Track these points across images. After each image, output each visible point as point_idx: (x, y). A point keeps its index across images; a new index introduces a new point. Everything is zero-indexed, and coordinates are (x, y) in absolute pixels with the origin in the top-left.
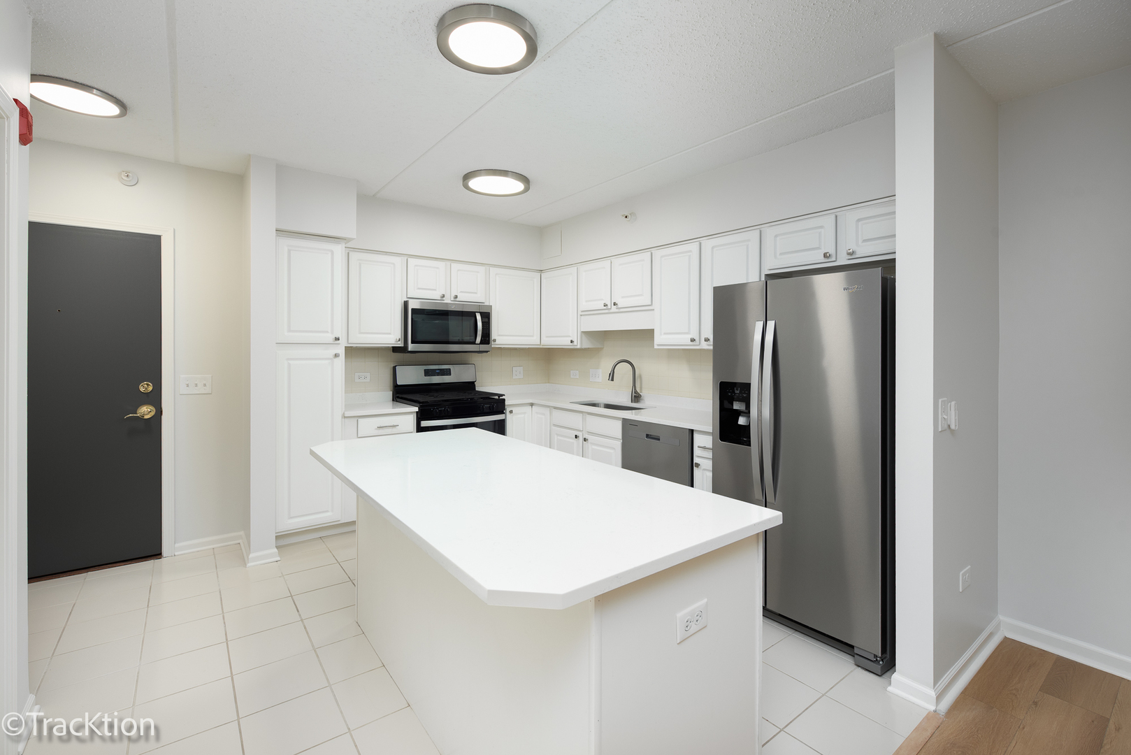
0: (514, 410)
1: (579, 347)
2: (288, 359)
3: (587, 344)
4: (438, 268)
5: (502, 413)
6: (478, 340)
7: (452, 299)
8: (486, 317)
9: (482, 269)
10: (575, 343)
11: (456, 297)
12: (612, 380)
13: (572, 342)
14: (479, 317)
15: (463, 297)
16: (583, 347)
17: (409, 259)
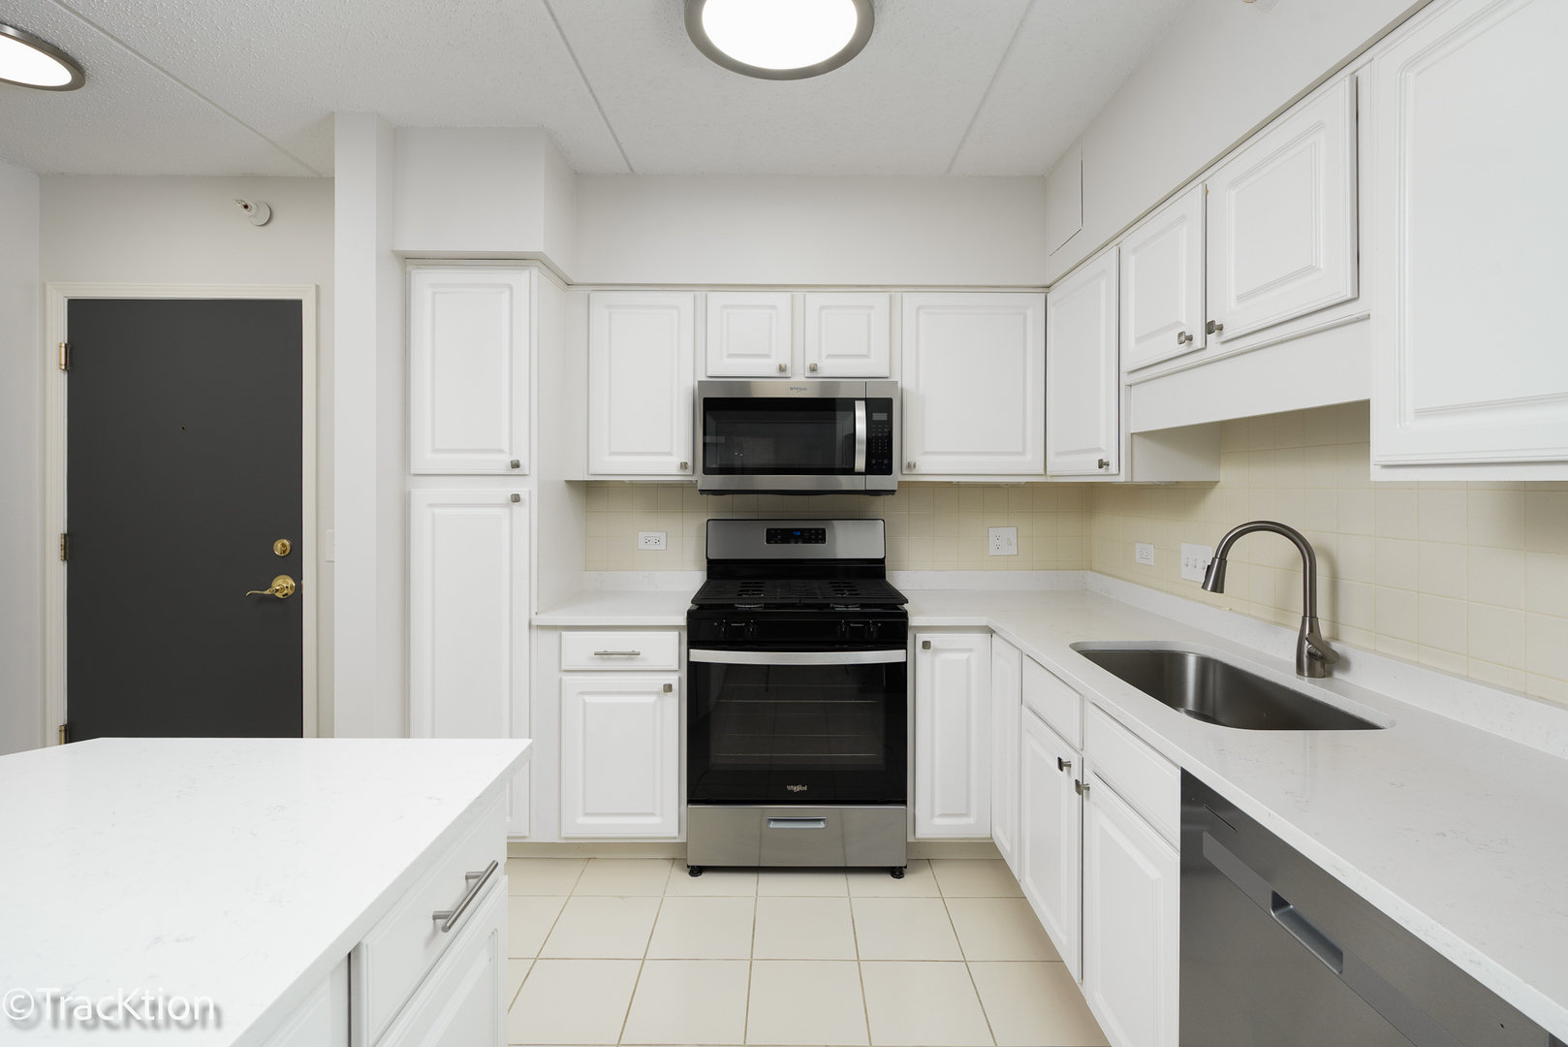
0: (934, 638)
1: (1122, 478)
2: (431, 505)
3: (1150, 469)
4: (774, 307)
5: (901, 643)
6: (860, 463)
7: (808, 374)
8: (881, 409)
9: (880, 300)
10: (1113, 468)
11: (813, 369)
12: (1218, 587)
13: (1101, 464)
14: (861, 413)
15: (830, 368)
16: (1141, 477)
17: (710, 295)
